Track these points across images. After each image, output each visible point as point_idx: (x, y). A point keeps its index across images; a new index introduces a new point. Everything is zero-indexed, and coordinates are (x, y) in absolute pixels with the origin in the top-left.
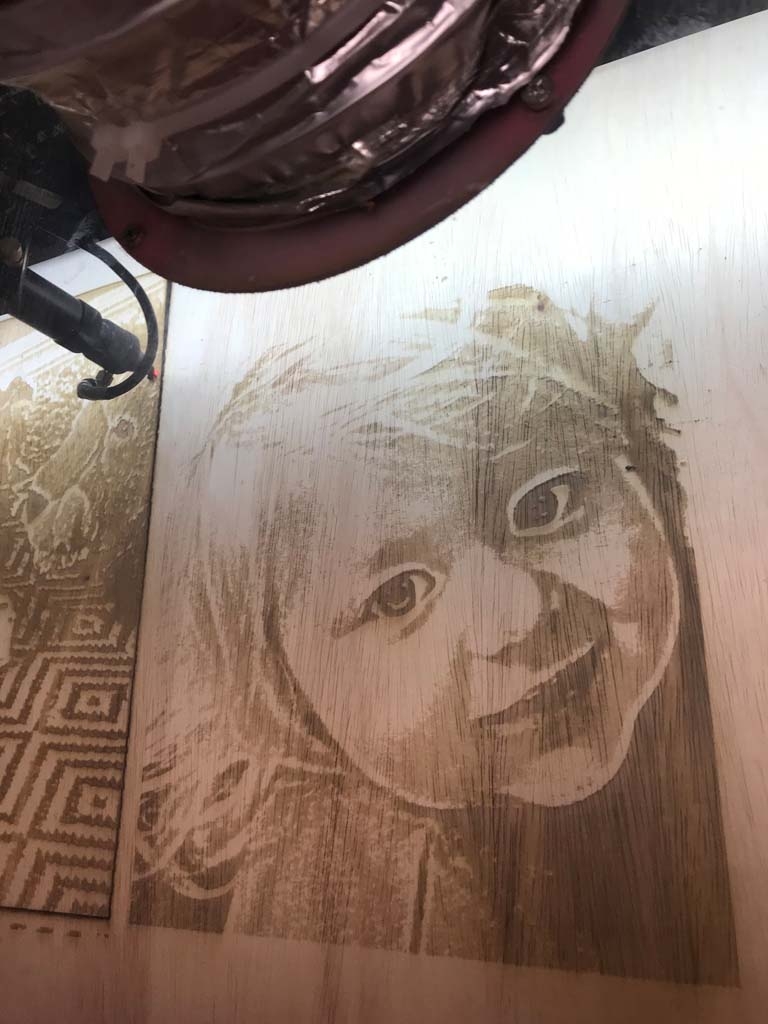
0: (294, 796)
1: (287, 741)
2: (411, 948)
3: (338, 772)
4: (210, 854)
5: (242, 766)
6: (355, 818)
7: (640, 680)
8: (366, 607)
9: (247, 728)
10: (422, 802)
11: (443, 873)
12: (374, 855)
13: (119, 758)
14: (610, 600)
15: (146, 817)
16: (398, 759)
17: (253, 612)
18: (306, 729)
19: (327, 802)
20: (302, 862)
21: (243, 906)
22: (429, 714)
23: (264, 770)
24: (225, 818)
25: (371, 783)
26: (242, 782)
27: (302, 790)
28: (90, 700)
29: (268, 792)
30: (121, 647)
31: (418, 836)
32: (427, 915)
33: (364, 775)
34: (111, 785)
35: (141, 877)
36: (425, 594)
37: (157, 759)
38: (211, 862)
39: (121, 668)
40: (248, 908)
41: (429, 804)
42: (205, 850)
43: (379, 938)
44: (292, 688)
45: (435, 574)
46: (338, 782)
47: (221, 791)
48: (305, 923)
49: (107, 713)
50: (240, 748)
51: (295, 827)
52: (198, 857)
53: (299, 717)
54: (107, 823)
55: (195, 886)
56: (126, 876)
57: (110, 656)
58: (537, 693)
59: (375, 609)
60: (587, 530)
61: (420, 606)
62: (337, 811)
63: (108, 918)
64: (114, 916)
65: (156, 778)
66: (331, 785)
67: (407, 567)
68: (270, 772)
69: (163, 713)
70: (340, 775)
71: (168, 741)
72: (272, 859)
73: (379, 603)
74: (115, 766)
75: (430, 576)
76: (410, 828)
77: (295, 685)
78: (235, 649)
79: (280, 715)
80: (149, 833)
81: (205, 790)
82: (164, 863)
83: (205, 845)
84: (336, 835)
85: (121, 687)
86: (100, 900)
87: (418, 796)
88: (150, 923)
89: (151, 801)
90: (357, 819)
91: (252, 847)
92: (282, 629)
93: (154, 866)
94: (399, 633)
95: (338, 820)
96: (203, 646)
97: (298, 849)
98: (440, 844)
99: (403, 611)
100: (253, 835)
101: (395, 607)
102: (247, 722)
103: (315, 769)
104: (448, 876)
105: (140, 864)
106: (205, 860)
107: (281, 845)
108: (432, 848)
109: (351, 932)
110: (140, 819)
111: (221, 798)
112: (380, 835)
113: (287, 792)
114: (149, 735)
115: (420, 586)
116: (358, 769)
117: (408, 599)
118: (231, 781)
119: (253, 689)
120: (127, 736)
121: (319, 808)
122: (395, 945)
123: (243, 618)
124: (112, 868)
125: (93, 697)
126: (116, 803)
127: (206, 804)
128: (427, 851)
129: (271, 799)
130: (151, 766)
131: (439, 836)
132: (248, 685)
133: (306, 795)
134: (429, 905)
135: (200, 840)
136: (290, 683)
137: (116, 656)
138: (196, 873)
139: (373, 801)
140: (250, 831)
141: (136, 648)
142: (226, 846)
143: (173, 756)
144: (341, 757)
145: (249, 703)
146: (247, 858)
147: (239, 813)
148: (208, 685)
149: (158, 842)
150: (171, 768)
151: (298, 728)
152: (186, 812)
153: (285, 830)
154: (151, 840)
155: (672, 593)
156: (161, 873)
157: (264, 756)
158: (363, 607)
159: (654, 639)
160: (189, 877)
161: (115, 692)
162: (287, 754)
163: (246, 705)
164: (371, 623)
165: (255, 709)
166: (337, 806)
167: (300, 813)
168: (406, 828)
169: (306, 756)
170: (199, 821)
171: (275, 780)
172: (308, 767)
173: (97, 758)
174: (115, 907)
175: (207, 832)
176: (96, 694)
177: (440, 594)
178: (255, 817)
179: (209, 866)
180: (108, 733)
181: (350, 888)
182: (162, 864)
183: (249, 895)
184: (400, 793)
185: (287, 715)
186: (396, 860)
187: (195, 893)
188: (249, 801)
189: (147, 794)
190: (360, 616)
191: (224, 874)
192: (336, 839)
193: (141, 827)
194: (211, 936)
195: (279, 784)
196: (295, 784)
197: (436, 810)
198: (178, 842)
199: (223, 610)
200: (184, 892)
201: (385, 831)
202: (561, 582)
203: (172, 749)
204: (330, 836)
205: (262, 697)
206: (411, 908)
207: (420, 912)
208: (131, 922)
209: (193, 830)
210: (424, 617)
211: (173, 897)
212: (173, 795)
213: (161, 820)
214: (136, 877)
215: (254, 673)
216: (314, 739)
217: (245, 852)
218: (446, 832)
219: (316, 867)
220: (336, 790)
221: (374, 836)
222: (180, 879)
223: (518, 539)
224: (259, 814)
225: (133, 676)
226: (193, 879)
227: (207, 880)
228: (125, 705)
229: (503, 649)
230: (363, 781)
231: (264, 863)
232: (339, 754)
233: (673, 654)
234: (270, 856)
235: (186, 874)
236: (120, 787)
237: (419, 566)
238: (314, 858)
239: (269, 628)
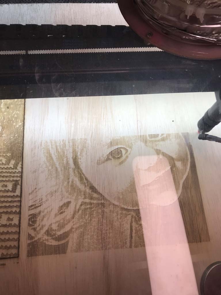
0: (88, 210)
1: (85, 195)
3: (102, 202)
5: (69, 203)
6: (109, 214)
9: (70, 192)
10: (129, 208)
11: (137, 226)
12: (116, 224)
13: (18, 204)
14: (174, 156)
15: (32, 222)
16: (121, 197)
17: (69, 158)
18: (91, 191)
19: (100, 211)
20: (93, 228)
21: (73, 244)
23: (77, 204)
24: (64, 219)
25: (114, 204)
26: (69, 208)
27: (91, 208)
28: (3, 186)
29: (79, 210)
30: (15, 167)
31: (129, 217)
32: (133, 238)
33: (111, 202)
34: (15, 213)
35: (31, 241)
36: (125, 154)
37: (34, 203)
38: (59, 233)
39: (16, 175)
40: (75, 244)
41: (131, 208)
42: (57, 229)
43: (120, 246)
44: (85, 179)
45: (128, 148)
46: (103, 205)
47: (61, 211)
49: (11, 190)
50: (67, 197)
51: (90, 219)
52: (54, 232)
53: (88, 187)
54: (15, 225)
55: (54, 241)
56: (24, 242)
57: (10, 171)
58: (158, 178)
59: (110, 157)
60: (167, 139)
61: (124, 157)
62: (103, 213)
63: (18, 257)
64: (20, 256)
65: (35, 209)
66: (101, 206)
67: (120, 146)
68: (79, 203)
69: (36, 189)
70: (103, 203)
72: (82, 229)
73: (111, 155)
74: (16, 207)
75: (126, 149)
76: (126, 215)
77: (86, 178)
78: (63, 169)
79: (82, 187)
80: (33, 227)
81: (55, 210)
82: (41, 235)
83: (57, 228)
84: (104, 220)
85: (17, 181)
87: (128, 206)
88: (36, 255)
90: (110, 214)
91: (75, 226)
92: (80, 163)
93: (36, 237)
94: (118, 164)
95: (104, 215)
96: (50, 168)
97: (91, 225)
99: (119, 158)
100: (75, 223)
101: (116, 157)
102: (69, 190)
103: (95, 202)
105: (30, 237)
106: (57, 232)
107: (85, 224)
108: (133, 220)
110: (29, 223)
111: (62, 213)
112: (117, 218)
113: (85, 209)
114: (31, 196)
115: (124, 152)
116: (109, 201)
117: (120, 155)
118: (65, 208)
119: (71, 180)
120: (21, 196)
121: (97, 212)
122: (125, 247)
123: (65, 159)
124: (18, 240)
125: (4, 184)
126: (18, 219)
127: (56, 215)
128: (132, 221)
129: (80, 212)
130: (32, 206)
132: (69, 179)
133: (93, 209)
134: (134, 235)
135: (54, 227)
136: (84, 178)
137: (14, 171)
138: (54, 237)
139: (115, 209)
140: (73, 222)
141: (22, 168)
142: (65, 227)
143: (41, 202)
144: (104, 198)
145: (69, 184)
146: (73, 230)
147: (69, 217)
148: (53, 179)
149: (38, 229)
150: (40, 206)
151: (88, 190)
152: (48, 219)
153: (86, 220)
154: (35, 229)
156: (39, 239)
157: (77, 199)
158: (107, 157)
160: (51, 239)
161: (14, 183)
162: (85, 198)
164: (109, 161)
165: (72, 186)
166: (103, 212)
167: (91, 214)
168: (125, 215)
169: (92, 198)
170: (54, 221)
171: (81, 206)
172: (92, 201)
173: (8, 205)
174: (20, 253)
175: (57, 224)
176: (5, 183)
177: (130, 154)
178: (75, 218)
179: (59, 234)
180: (12, 196)
181: (109, 234)
182: (40, 236)
183: (75, 241)
184: (123, 206)
185: (84, 187)
186: (123, 224)
187: (54, 243)
188: (72, 213)
189: (31, 215)
190: (106, 159)
191: (66, 235)
192: (104, 221)
193: (30, 225)
194: (63, 255)
195: (83, 207)
196: (88, 206)
197: (133, 210)
198: (45, 229)
199: (57, 157)
200: (50, 244)
201: (119, 217)
202: (162, 152)
203: (41, 200)
204: (101, 220)
205: (74, 182)
206: (129, 237)
207: (131, 237)
208: (28, 256)
209: (51, 224)
210: (125, 160)
212: (42, 214)
213: (38, 223)
214: (29, 242)
215: (71, 175)
216: (94, 193)
217: (72, 228)
218: (137, 215)
220: (102, 207)
221: (116, 218)
222: (48, 240)
223: (150, 141)
224: (76, 216)
225: (21, 177)
226: (53, 239)
228: (19, 187)
229: (148, 168)
230: (110, 204)
232: (103, 197)
234: (82, 228)
235: (50, 238)
236: (20, 213)
237: (122, 146)
238: (97, 227)
239: (75, 162)
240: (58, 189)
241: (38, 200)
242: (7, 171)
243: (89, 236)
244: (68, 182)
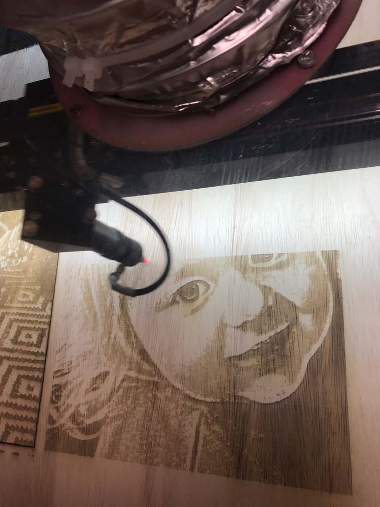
0: (133, 391)
1: (130, 363)
2: (190, 469)
3: (156, 380)
4: (88, 417)
5: (106, 374)
6: (164, 403)
7: (312, 343)
8: (173, 297)
9: (109, 355)
10: (198, 397)
11: (208, 433)
12: (173, 422)
13: (42, 366)
14: (298, 302)
15: (55, 397)
16: (187, 375)
17: (114, 296)
18: (140, 357)
19: (150, 395)
20: (136, 424)
21: (105, 444)
22: (204, 353)
23: (118, 377)
24: (96, 399)
25: (173, 386)
26: (106, 382)
27: (137, 388)
28: (27, 335)
29: (119, 388)
30: (44, 309)
31: (196, 415)
32: (199, 453)
33: (169, 382)
34: (37, 379)
35: (52, 427)
36: (204, 293)
37: (61, 368)
38: (89, 421)
39: (43, 320)
40: (107, 445)
41: (202, 398)
42: (86, 415)
43: (174, 464)
44: (133, 336)
45: (210, 283)
46: (155, 384)
47: (95, 386)
48: (136, 454)
49: (35, 343)
50: (105, 365)
51: (133, 406)
52: (81, 419)
53: (137, 351)
54: (34, 399)
55: (80, 433)
57: (37, 313)
58: (259, 346)
59: (178, 299)
60: (288, 266)
61: (201, 299)
62: (155, 399)
63: (34, 447)
64: (37, 447)
65: (60, 377)
66: (152, 386)
67: (196, 278)
68: (121, 377)
69: (65, 344)
70: (157, 382)
71: (68, 359)
72: (120, 421)
73: (180, 295)
74: (39, 370)
75: (206, 283)
76: (192, 410)
77: (135, 335)
78: (104, 315)
79: (128, 350)
80: (56, 405)
81: (86, 385)
82: (64, 420)
83: (86, 413)
84: (154, 411)
85: (43, 330)
86: (29, 437)
87: (196, 394)
88: (56, 450)
89: (58, 390)
90: (165, 404)
91: (110, 415)
92: (129, 306)
93: (58, 422)
94: (190, 312)
95: (155, 404)
96: (87, 312)
97: (134, 417)
98: (207, 418)
99: (192, 300)
100: (111, 409)
101: (188, 298)
102: (110, 352)
103: (144, 378)
104: (210, 435)
105: (51, 421)
106: (85, 420)
107: (125, 414)
108: (203, 420)
109: (160, 460)
110: (52, 398)
111: (94, 389)
112: (176, 413)
113: (129, 388)
114: (58, 355)
115: (202, 288)
116: (166, 379)
117: (195, 295)
118: (100, 381)
119: (113, 335)
120: (46, 355)
121: (146, 397)
122: (182, 468)
123: (109, 299)
124: (37, 421)
125: (28, 334)
126: (39, 389)
127: (87, 392)
128: (200, 421)
129: (121, 391)
130: (58, 371)
131: (207, 414)
132: (110, 333)
133: (139, 391)
134: (200, 448)
135: (83, 410)
136: (132, 333)
137: (41, 313)
138: (81, 426)
139: (173, 396)
140: (109, 407)
141: (52, 310)
142: (96, 414)
143: (70, 367)
144: (159, 374)
145: (110, 342)
146: (107, 420)
147: (104, 397)
148: (89, 331)
149: (62, 409)
150: (68, 373)
151: (136, 357)
152: (76, 395)
153: (128, 407)
154: (58, 409)
155: (330, 301)
156: (62, 426)
157: (117, 370)
158: (172, 297)
159: (319, 324)
160: (77, 429)
161: (40, 332)
162: (130, 369)
163: (109, 343)
164: (176, 305)
165: (114, 346)
166: (155, 397)
167: (136, 398)
168: (190, 410)
169: (140, 371)
170: (83, 401)
171: (123, 382)
172: (141, 376)
173: (30, 365)
174: (37, 442)
175: (87, 406)
176: (30, 332)
177: (212, 293)
178: (112, 400)
179: (87, 423)
180: (36, 353)
181: (160, 438)
182: (62, 421)
183: (108, 439)
184: (188, 392)
185: (130, 349)
186: (184, 425)
187: (80, 436)
188: (109, 392)
189: (56, 385)
190: (170, 301)
191: (95, 428)
192: (154, 413)
193: (52, 402)
194: (87, 458)
195: (125, 384)
196: (134, 384)
197: (206, 402)
198: (71, 411)
199: (98, 294)
200: (75, 436)
201: (179, 411)
202: (274, 291)
203: (70, 363)
204: (150, 411)
205: (118, 340)
206: (191, 449)
207: (195, 452)
208: (45, 449)
209: (80, 405)
210: (203, 304)
211: (68, 438)
212: (69, 387)
213: (62, 398)
214: (49, 427)
215: (114, 327)
216: (144, 363)
217: (106, 417)
218: (210, 412)
219: (143, 427)
220: (155, 389)
221: (174, 413)
222: (72, 429)
223: (253, 269)
224: (114, 399)
225: (50, 324)
226: (79, 429)
227: (87, 430)
228: (45, 339)
229: (243, 323)
230: (168, 385)
231: (116, 423)
232: (157, 370)
233: (328, 332)
234: (120, 420)
235: (75, 427)
236: (42, 381)
237: (201, 278)
238: (142, 422)
239: (122, 304)
240: (94, 348)
241: (67, 364)
242: (34, 313)
243: (129, 436)
244: (109, 339)
